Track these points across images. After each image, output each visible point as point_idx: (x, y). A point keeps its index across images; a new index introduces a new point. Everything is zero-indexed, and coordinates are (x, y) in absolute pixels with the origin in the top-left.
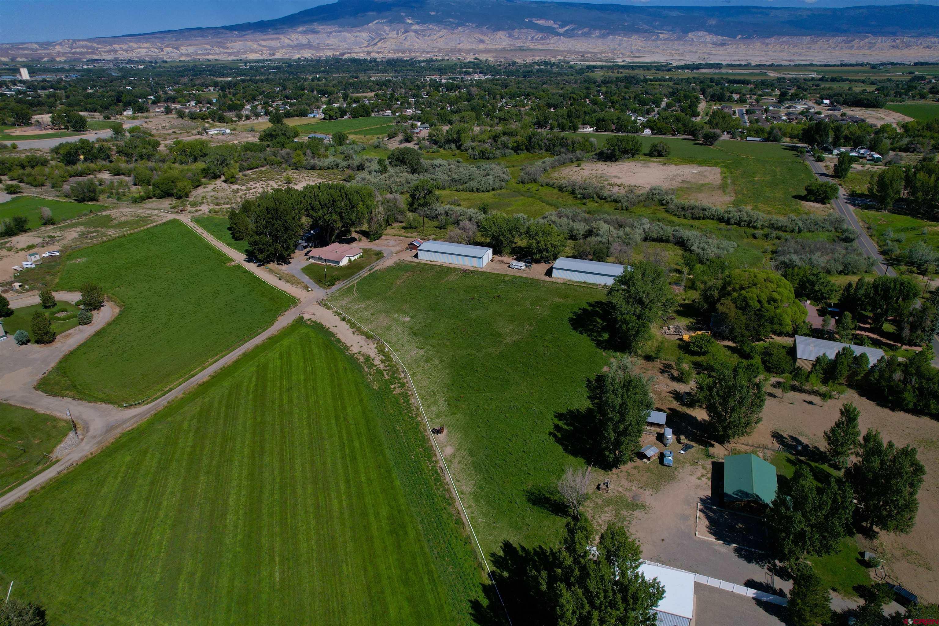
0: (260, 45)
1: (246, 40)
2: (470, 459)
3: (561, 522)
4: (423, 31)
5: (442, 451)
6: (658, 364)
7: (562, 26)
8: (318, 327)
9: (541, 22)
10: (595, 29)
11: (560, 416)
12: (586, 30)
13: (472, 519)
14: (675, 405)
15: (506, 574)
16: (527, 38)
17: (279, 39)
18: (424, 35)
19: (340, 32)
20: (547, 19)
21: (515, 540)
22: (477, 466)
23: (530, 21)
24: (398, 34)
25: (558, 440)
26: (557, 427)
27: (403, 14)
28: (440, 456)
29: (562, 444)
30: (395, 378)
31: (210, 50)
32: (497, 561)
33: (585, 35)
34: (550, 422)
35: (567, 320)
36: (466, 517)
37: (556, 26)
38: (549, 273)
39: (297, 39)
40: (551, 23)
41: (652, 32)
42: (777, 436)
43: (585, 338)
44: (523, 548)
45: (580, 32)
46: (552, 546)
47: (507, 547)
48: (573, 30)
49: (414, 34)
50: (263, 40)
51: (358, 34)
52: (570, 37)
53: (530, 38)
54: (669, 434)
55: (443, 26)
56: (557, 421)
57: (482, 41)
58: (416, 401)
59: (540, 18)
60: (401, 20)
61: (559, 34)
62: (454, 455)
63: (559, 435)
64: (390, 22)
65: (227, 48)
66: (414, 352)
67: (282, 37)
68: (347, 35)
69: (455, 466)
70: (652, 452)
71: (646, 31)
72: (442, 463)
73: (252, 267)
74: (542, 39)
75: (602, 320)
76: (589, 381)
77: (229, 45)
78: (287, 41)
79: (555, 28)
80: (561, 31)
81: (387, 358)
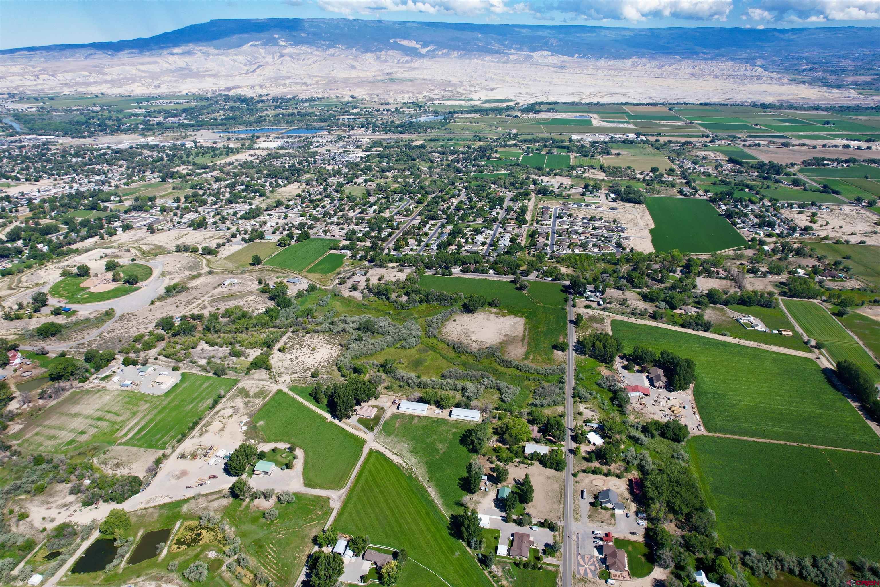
0: (139, 70)
1: (124, 65)
2: (440, 495)
3: (463, 508)
4: (299, 54)
6: (486, 457)
7: (424, 46)
8: (378, 452)
9: (405, 43)
10: (454, 50)
11: (460, 479)
12: (445, 51)
13: (443, 510)
14: (490, 472)
15: (453, 522)
16: (393, 62)
17: (155, 63)
18: (299, 60)
19: (217, 55)
20: (410, 40)
21: (453, 513)
22: (441, 497)
23: (395, 42)
24: (274, 58)
26: (460, 483)
27: (276, 36)
28: (432, 495)
29: (461, 488)
30: (412, 472)
31: (89, 76)
32: (450, 519)
33: (444, 55)
34: (458, 481)
37: (418, 46)
38: (450, 415)
39: (175, 62)
40: (412, 44)
41: (503, 52)
42: (515, 480)
43: (465, 448)
44: (456, 516)
45: (440, 53)
46: (461, 514)
48: (433, 51)
49: (289, 59)
50: (142, 64)
51: (235, 57)
52: (432, 57)
53: (396, 61)
54: (488, 483)
55: (314, 48)
57: (353, 67)
58: (421, 479)
59: (405, 38)
60: (274, 42)
61: (421, 56)
62: (435, 494)
63: (460, 485)
64: (265, 44)
65: (106, 74)
66: (414, 460)
67: (158, 60)
68: (224, 58)
69: (436, 496)
70: (483, 488)
71: (497, 52)
72: (433, 497)
73: (336, 421)
74: (407, 62)
76: (467, 465)
77: (106, 70)
78: (165, 66)
79: (417, 49)
80: (424, 51)
81: (407, 464)
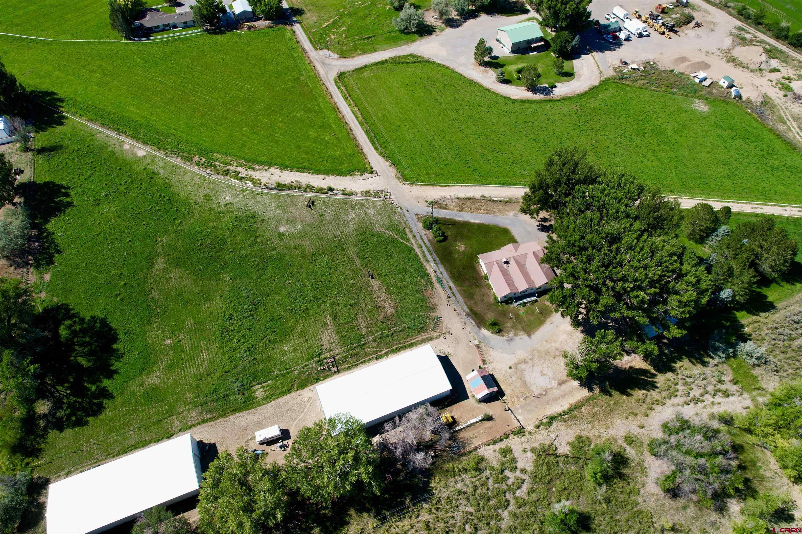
2: (110, 149)
5: (129, 144)
11: (69, 205)
13: (86, 125)
15: (56, 116)
21: (59, 128)
25: (62, 186)
26: (67, 195)
28: (128, 140)
29: (58, 185)
32: (64, 117)
35: (121, 336)
36: (90, 124)
44: (54, 127)
46: (39, 135)
47: (62, 124)
56: (69, 199)
58: (178, 161)
62: (121, 146)
63: (63, 190)
69: (116, 142)
72: (123, 138)
75: (79, 364)
76: (59, 252)
